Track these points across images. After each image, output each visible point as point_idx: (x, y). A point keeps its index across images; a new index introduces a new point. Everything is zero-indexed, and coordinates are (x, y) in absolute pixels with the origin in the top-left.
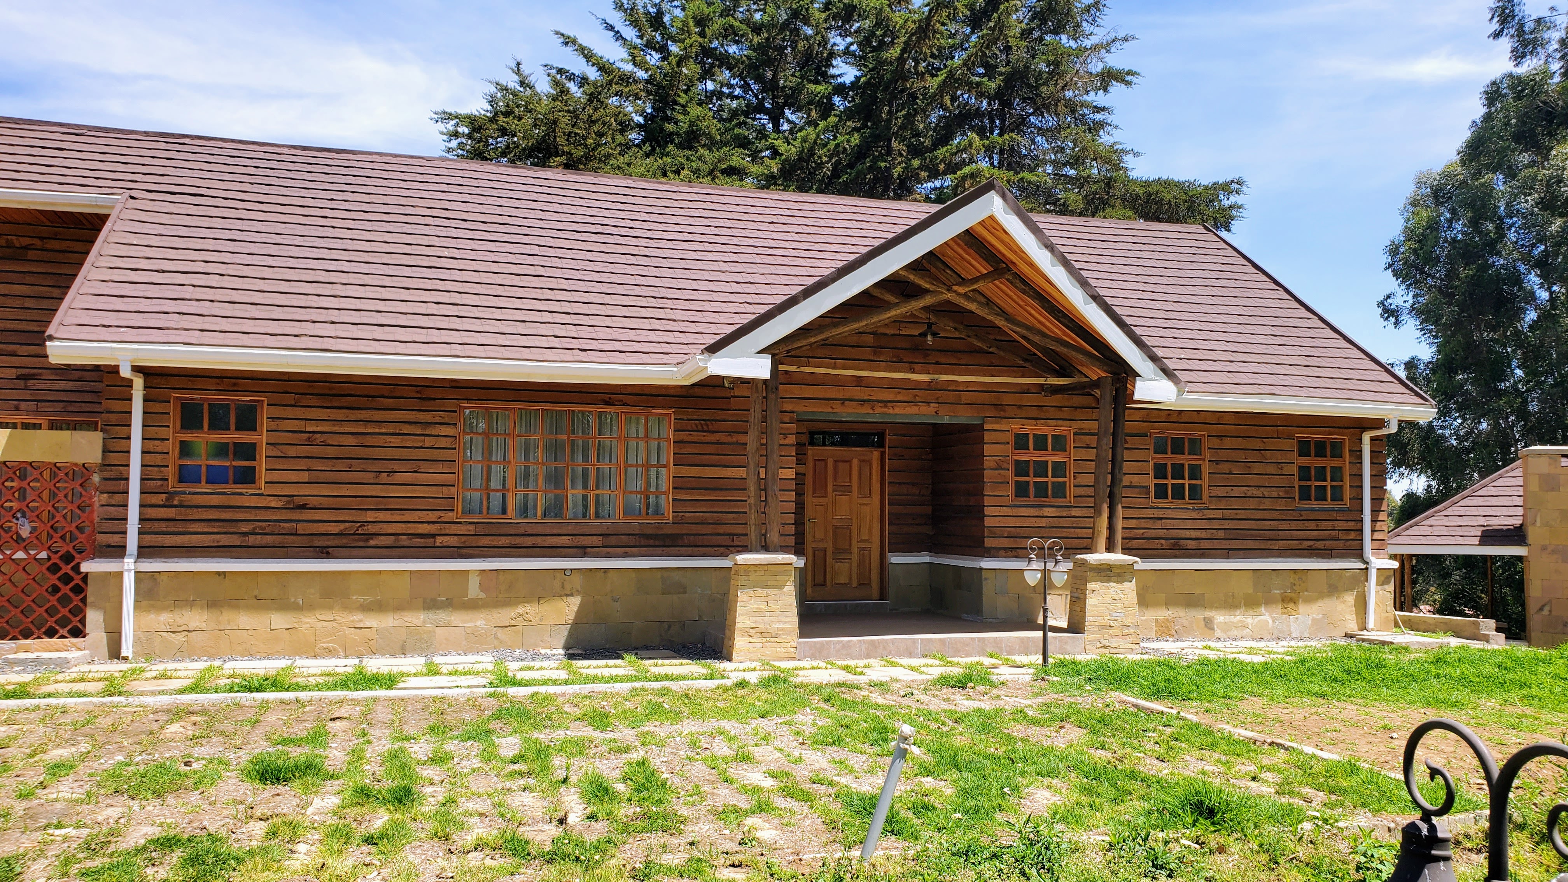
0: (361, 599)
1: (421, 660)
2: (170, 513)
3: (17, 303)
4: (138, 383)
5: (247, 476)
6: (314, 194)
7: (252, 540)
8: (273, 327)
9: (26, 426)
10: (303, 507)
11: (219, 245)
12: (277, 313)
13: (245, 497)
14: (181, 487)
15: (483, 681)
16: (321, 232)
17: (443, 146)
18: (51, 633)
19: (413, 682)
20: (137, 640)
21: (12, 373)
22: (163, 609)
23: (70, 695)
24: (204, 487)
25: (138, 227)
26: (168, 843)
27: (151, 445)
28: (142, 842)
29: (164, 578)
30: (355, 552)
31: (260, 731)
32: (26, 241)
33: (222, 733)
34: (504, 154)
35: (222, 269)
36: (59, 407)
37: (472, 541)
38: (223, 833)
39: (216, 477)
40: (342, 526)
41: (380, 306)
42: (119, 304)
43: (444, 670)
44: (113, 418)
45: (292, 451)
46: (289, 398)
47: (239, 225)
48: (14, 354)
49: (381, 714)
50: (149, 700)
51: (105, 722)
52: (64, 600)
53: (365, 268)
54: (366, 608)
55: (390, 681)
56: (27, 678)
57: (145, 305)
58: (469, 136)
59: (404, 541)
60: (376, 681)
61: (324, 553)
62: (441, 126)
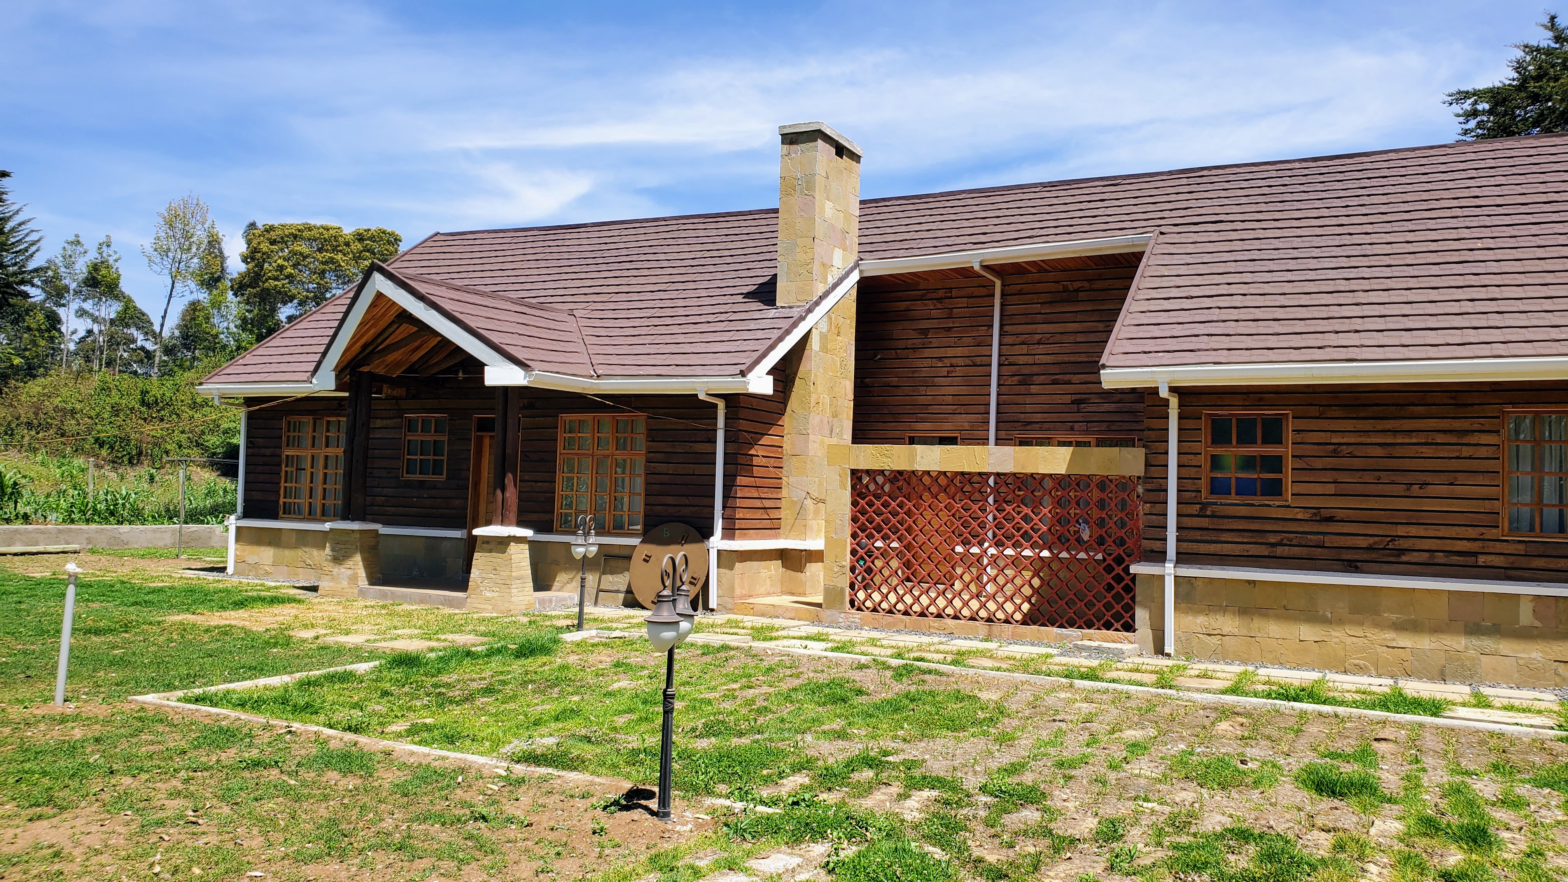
0: (1394, 617)
1: (1467, 689)
2: (1204, 522)
3: (1071, 339)
4: (1174, 402)
5: (1274, 489)
6: (1328, 203)
7: (1279, 550)
8: (1297, 341)
9: (1078, 444)
10: (1330, 519)
11: (1240, 267)
12: (1299, 327)
13: (1272, 507)
14: (1213, 499)
15: (1551, 723)
16: (1337, 241)
17: (1459, 129)
18: (1108, 626)
19: (1462, 712)
20: (1178, 639)
21: (1068, 399)
22: (1200, 612)
23: (1130, 682)
24: (1234, 499)
25: (1167, 260)
26: (1244, 835)
27: (1185, 459)
28: (1219, 829)
29: (1199, 583)
30: (1385, 567)
31: (1303, 742)
32: (1077, 285)
33: (1269, 738)
34: (1536, 124)
35: (1244, 289)
36: (1104, 426)
37: (1522, 562)
38: (1291, 836)
39: (1245, 488)
40: (1371, 540)
41: (1407, 309)
42: (1156, 331)
43: (1497, 703)
44: (1153, 435)
45: (1318, 463)
46: (1314, 411)
47: (1257, 244)
48: (1069, 383)
49: (1430, 741)
50: (1197, 696)
51: (1165, 711)
52: (1118, 598)
53: (1387, 272)
54: (1400, 627)
55: (1435, 708)
56: (1094, 663)
57: (1178, 330)
58: (1490, 112)
59: (1440, 558)
60: (1417, 705)
61: (1352, 567)
62: (1457, 108)
